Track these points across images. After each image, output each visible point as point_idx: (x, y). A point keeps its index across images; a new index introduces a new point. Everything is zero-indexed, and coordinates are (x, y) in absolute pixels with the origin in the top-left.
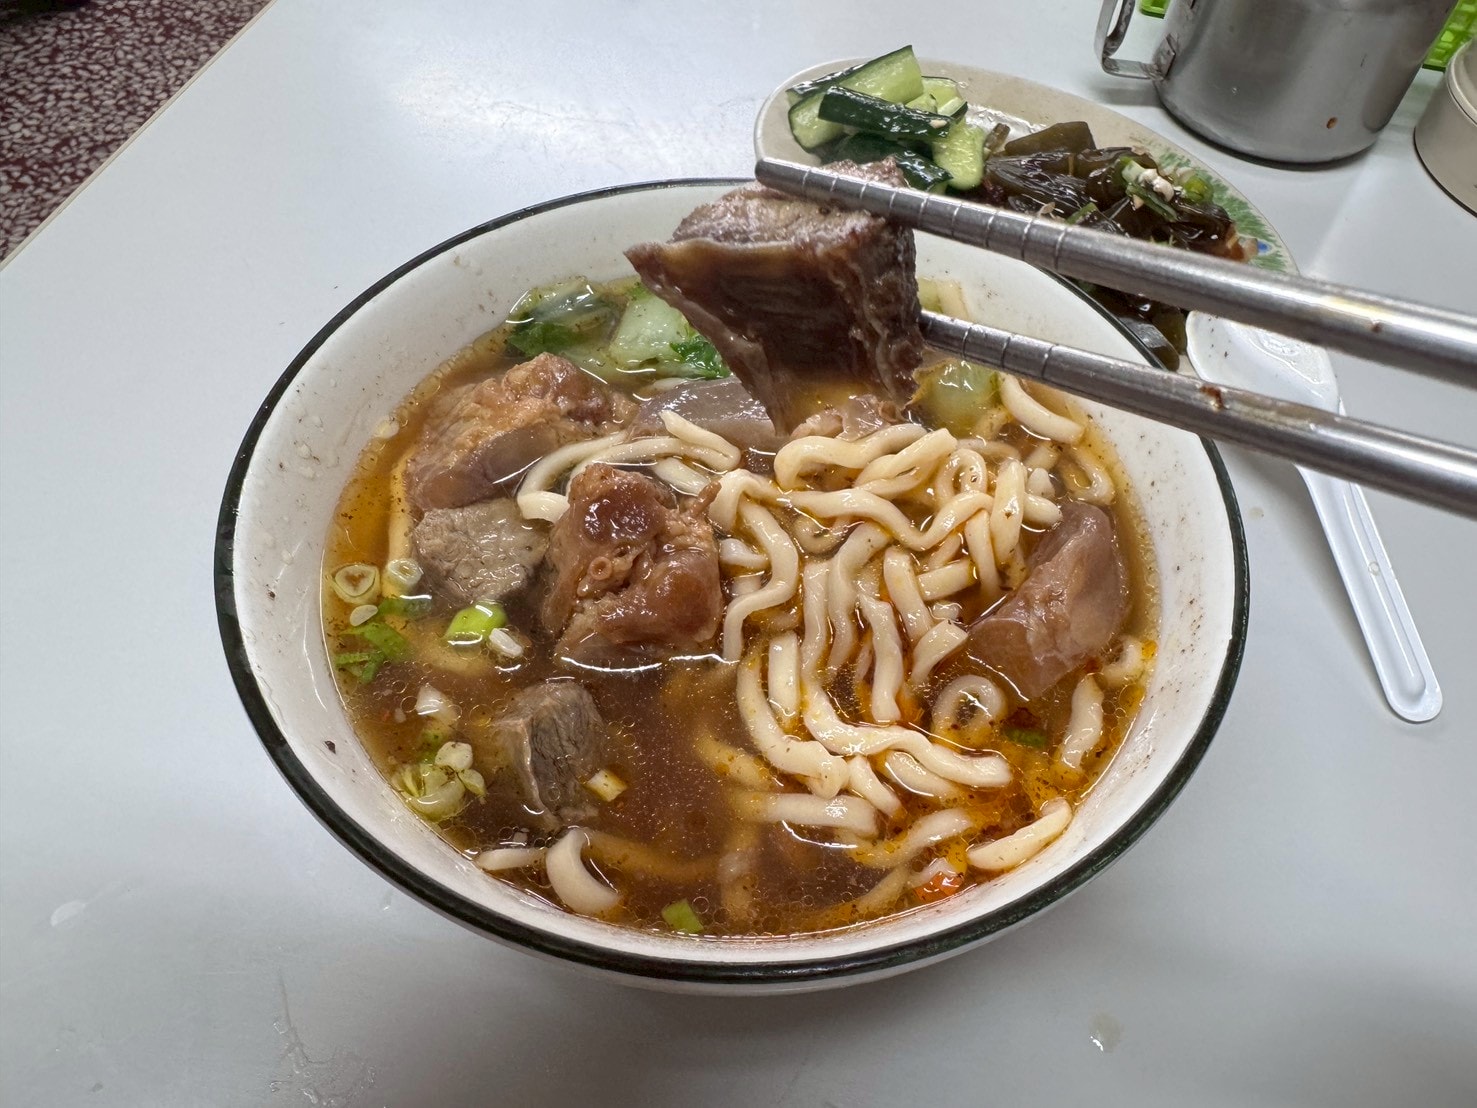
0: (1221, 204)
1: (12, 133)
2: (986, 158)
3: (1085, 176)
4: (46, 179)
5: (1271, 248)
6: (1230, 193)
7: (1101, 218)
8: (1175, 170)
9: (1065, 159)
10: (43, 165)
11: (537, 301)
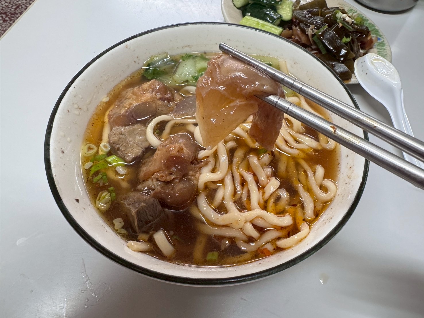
0: (366, 25)
1: (2, 4)
2: (293, 11)
3: (324, 16)
4: (13, 19)
5: (382, 39)
6: (369, 22)
7: (329, 30)
8: (352, 14)
9: (318, 11)
10: (12, 14)
11: (152, 60)
